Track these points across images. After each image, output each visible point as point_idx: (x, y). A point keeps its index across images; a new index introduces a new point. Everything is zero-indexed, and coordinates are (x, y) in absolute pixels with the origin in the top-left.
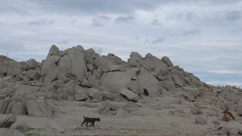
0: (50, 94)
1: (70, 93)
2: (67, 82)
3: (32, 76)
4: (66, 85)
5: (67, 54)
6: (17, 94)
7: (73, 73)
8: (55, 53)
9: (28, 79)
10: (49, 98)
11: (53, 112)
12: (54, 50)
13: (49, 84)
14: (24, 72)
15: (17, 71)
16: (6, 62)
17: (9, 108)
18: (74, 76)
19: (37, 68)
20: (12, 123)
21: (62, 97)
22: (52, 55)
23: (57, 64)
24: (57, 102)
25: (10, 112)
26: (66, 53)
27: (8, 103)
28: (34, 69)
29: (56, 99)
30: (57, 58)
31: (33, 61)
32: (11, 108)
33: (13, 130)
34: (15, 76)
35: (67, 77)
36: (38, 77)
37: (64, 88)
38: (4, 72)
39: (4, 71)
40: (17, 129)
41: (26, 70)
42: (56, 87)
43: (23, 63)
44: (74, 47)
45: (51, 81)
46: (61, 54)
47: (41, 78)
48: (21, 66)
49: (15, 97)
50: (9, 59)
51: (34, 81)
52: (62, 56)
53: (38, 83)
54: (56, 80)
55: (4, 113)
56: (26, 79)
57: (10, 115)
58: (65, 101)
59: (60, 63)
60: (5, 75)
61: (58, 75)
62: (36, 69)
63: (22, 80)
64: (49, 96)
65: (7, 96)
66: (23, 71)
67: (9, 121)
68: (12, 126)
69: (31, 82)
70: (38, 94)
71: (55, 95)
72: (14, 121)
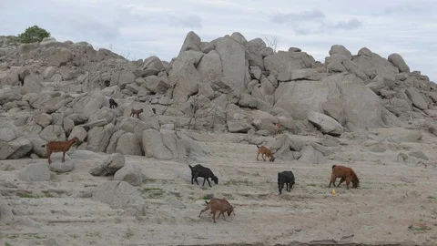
0: (184, 120)
1: (220, 118)
2: (214, 98)
3: (152, 87)
4: (213, 103)
5: (214, 48)
6: (126, 119)
7: (223, 81)
8: (194, 46)
9: (146, 92)
10: (183, 127)
11: (188, 151)
12: (192, 42)
13: (183, 102)
14: (140, 80)
15: (127, 77)
16: (109, 61)
17: (112, 143)
18: (227, 87)
19: (162, 73)
20: (118, 169)
21: (204, 125)
22: (188, 49)
23: (196, 65)
24: (195, 134)
25: (115, 150)
26: (214, 46)
27: (111, 133)
28: (157, 75)
29: (195, 129)
30: (198, 55)
31: (156, 60)
32: (116, 143)
33: (117, 182)
34: (123, 87)
35: (215, 89)
36: (164, 88)
37: (209, 109)
38: (106, 78)
39: (106, 76)
40: (125, 179)
41: (143, 76)
42: (194, 108)
43: (140, 63)
44: (227, 36)
45: (186, 97)
46: (205, 48)
47: (169, 91)
48: (135, 68)
49: (121, 124)
50: (116, 56)
51: (156, 96)
52: (206, 52)
53: (164, 99)
54: (194, 94)
55: (105, 151)
56: (142, 92)
57: (113, 155)
58: (209, 133)
59: (204, 65)
60: (107, 83)
61: (198, 85)
62: (159, 74)
63: (135, 93)
64: (182, 123)
65: (109, 122)
66: (137, 77)
67: (111, 166)
68: (117, 174)
69: (152, 96)
70: (162, 118)
71: (193, 122)
72: (120, 165)
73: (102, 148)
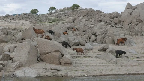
0: (127, 32)
1: (140, 31)
2: (137, 25)
3: (116, 22)
4: (137, 26)
5: (137, 8)
6: (109, 33)
7: (140, 19)
8: (129, 8)
9: (114, 23)
10: (127, 35)
11: (130, 43)
12: (129, 6)
13: (126, 26)
14: (112, 20)
15: (107, 19)
16: (100, 14)
17: (104, 41)
18: (142, 21)
19: (119, 17)
20: (107, 49)
21: (134, 34)
22: (128, 9)
23: (131, 14)
24: (131, 37)
25: (105, 43)
26: (136, 7)
27: (104, 37)
28: (117, 18)
29: (131, 35)
30: (131, 10)
31: (117, 13)
32: (106, 41)
33: (107, 53)
34: (106, 22)
35: (138, 22)
36: (120, 22)
37: (136, 29)
38: (100, 20)
40: (110, 52)
41: (113, 18)
42: (130, 28)
43: (110, 14)
44: (141, 4)
45: (127, 25)
47: (122, 23)
48: (109, 16)
49: (107, 35)
50: (102, 12)
51: (117, 25)
52: (134, 9)
53: (120, 26)
54: (130, 24)
55: (102, 43)
56: (113, 24)
57: (105, 44)
58: (136, 36)
59: (133, 14)
60: (101, 21)
61: (131, 21)
62: (118, 18)
63: (110, 24)
64: (127, 34)
65: (103, 34)
66: (111, 19)
67: (105, 48)
68: (107, 51)
69: (116, 25)
70: (120, 32)
71: (131, 33)
72: (108, 48)
73: (101, 42)
